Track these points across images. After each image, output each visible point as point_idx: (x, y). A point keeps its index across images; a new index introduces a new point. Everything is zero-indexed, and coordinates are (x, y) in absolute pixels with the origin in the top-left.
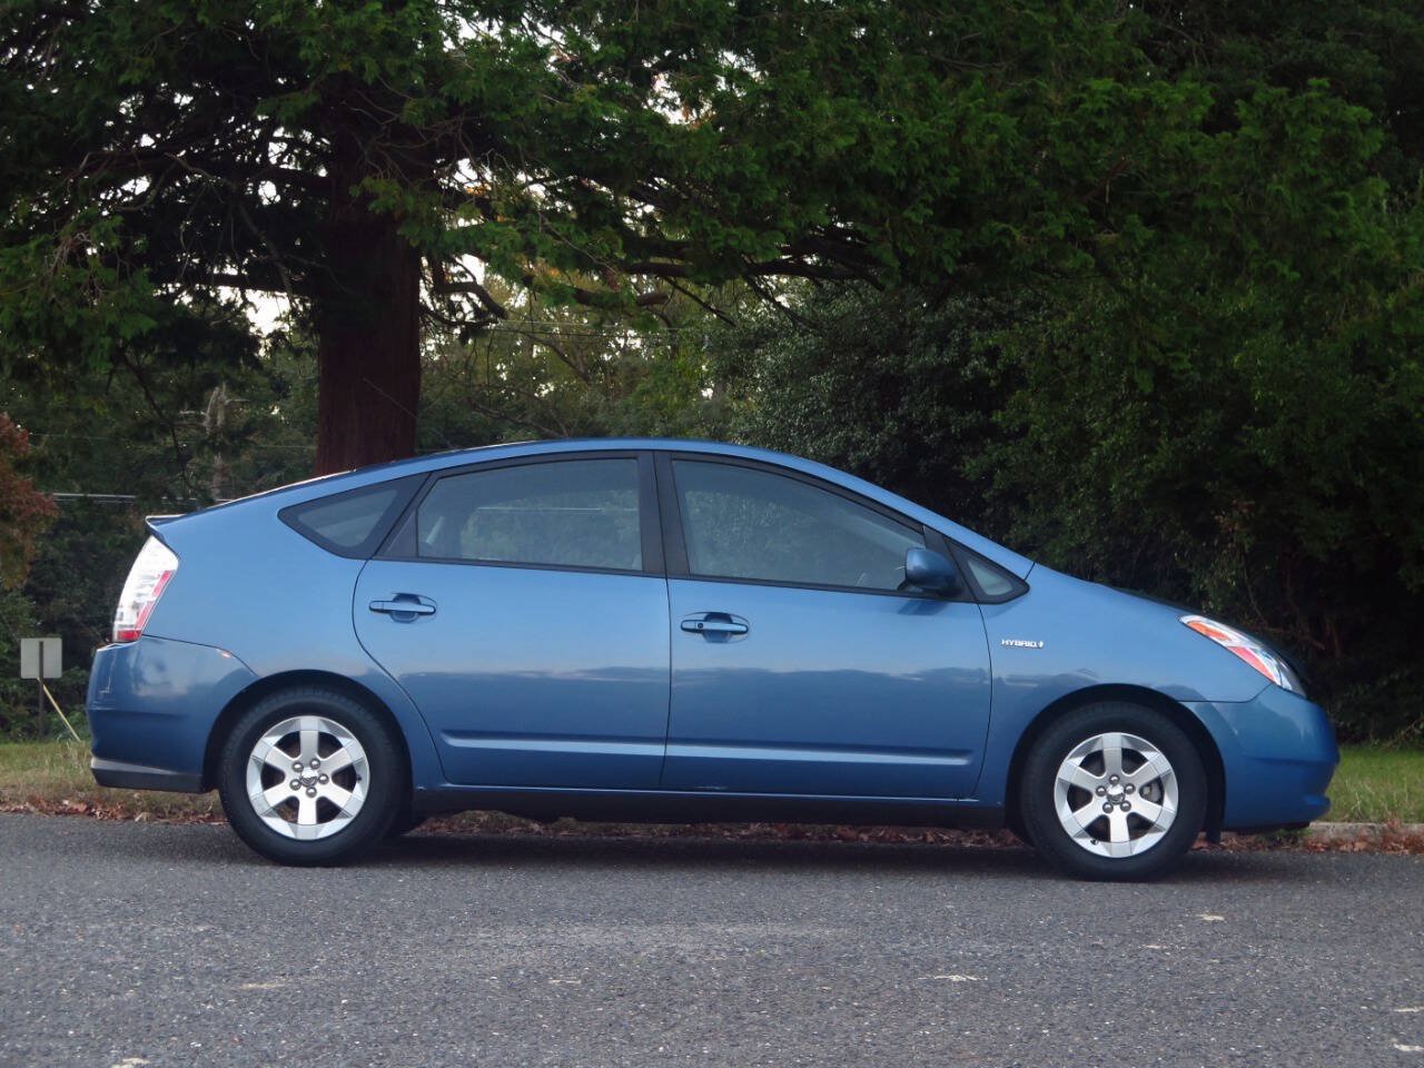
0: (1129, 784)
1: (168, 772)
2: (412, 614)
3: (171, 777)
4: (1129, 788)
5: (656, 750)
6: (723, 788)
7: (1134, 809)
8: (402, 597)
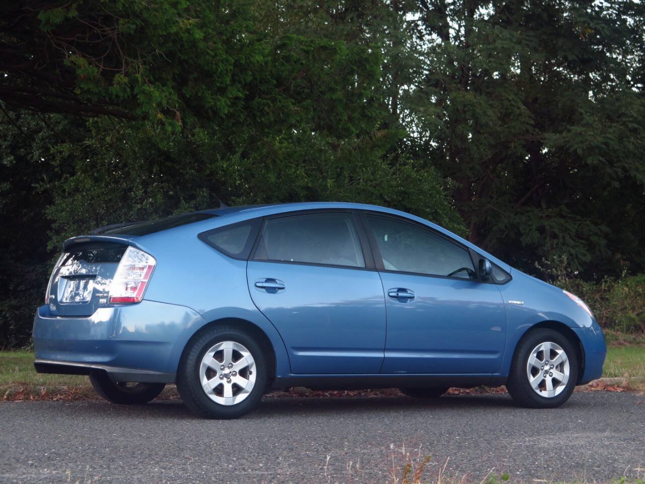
0: (552, 365)
1: (157, 373)
2: (275, 288)
3: (159, 375)
4: (552, 366)
5: (380, 355)
6: (405, 372)
7: (554, 376)
8: (269, 280)
